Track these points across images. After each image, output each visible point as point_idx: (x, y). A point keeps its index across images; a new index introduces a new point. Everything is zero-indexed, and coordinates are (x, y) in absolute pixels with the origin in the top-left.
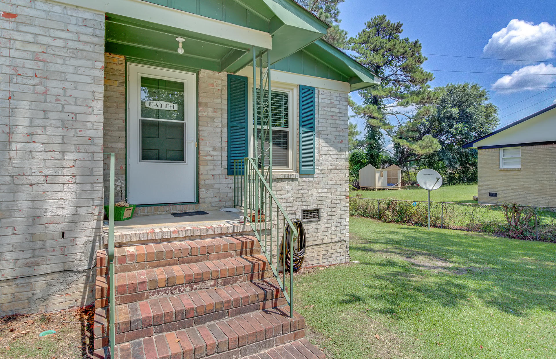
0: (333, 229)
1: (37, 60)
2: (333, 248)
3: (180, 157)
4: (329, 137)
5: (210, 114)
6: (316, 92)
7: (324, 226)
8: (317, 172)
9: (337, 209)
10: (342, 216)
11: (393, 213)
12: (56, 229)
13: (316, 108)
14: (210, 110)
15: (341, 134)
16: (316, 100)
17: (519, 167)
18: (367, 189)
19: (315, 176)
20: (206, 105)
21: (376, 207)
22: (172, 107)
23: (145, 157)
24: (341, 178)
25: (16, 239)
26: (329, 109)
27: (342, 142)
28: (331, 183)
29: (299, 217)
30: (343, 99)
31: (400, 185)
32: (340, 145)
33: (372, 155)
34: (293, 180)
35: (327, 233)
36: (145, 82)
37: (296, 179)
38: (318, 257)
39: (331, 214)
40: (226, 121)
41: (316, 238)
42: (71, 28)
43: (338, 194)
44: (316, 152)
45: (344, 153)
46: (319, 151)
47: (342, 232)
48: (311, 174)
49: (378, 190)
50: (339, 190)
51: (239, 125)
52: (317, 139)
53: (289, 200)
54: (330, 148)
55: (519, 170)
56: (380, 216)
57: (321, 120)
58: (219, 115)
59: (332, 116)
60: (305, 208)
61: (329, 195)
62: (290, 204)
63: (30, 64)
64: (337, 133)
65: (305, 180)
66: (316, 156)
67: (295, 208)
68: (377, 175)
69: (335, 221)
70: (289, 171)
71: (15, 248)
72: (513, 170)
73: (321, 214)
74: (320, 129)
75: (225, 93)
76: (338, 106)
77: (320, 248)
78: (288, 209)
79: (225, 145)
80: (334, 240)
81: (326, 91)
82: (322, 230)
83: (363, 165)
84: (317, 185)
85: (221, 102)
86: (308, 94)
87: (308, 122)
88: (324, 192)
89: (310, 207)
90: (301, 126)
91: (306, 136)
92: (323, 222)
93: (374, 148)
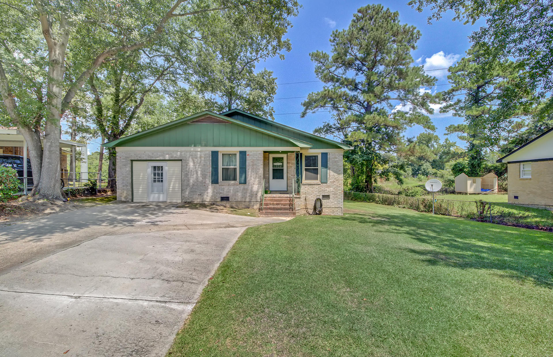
0: (336, 202)
2: (336, 209)
3: (283, 178)
4: (334, 169)
5: (291, 165)
6: (328, 154)
8: (328, 182)
9: (338, 195)
10: (340, 198)
12: (255, 193)
13: (329, 160)
15: (340, 168)
16: (328, 157)
17: (530, 177)
18: (460, 193)
20: (289, 163)
22: (280, 164)
23: (273, 178)
24: (339, 184)
25: (249, 195)
26: (334, 159)
27: (340, 171)
28: (335, 186)
29: (321, 197)
30: (341, 155)
31: (497, 190)
34: (318, 185)
35: (333, 204)
36: (274, 158)
37: (320, 184)
38: (329, 212)
39: (335, 197)
40: (295, 167)
41: (328, 205)
42: (258, 155)
43: (338, 190)
44: (328, 175)
45: (341, 175)
47: (340, 204)
48: (326, 183)
49: (470, 194)
50: (338, 188)
52: (328, 171)
53: (317, 191)
54: (334, 173)
55: (530, 179)
57: (330, 164)
58: (293, 166)
59: (336, 162)
60: (324, 194)
61: (334, 190)
62: (318, 193)
63: (251, 163)
64: (338, 168)
65: (324, 185)
66: (328, 176)
67: (320, 194)
68: (469, 182)
69: (336, 200)
70: (318, 182)
71: (249, 196)
72: (527, 179)
73: (330, 197)
74: (330, 167)
75: (295, 159)
76: (338, 158)
80: (336, 207)
81: (333, 153)
82: (331, 202)
84: (329, 187)
85: (294, 162)
86: (325, 156)
87: (325, 165)
88: (332, 189)
89: (325, 194)
90: (322, 166)
91: (324, 170)
92: (331, 200)
93: (476, 158)
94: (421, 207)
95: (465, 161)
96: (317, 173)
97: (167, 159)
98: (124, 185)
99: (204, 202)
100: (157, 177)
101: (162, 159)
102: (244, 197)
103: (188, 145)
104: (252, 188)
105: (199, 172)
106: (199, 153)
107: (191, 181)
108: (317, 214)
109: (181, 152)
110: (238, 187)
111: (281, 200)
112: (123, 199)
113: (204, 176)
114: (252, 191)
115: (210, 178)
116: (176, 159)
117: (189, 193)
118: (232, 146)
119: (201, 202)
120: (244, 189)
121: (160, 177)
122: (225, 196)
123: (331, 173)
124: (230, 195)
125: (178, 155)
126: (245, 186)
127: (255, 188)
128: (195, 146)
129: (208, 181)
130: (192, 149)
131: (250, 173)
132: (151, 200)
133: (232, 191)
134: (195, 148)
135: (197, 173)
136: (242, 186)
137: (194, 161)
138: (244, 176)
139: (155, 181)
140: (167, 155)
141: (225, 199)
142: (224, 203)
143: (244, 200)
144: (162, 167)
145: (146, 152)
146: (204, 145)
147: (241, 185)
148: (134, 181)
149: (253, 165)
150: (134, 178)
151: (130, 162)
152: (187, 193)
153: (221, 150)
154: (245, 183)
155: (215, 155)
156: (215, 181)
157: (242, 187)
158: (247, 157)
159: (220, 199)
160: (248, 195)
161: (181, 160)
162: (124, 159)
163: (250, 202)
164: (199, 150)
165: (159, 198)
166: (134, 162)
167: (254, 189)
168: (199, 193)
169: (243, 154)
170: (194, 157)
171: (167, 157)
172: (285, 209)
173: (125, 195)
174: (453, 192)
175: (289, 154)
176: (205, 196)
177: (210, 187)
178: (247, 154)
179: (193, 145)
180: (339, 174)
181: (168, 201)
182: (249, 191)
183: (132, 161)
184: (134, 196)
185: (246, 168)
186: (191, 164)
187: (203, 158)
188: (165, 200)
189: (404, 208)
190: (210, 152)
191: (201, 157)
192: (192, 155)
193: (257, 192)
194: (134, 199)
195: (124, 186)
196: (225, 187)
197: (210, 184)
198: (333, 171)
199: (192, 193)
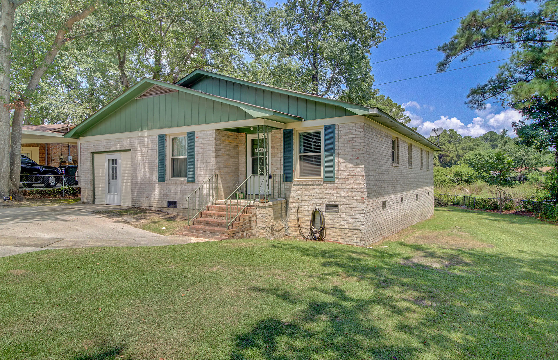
0: (350, 220)
1: (202, 148)
2: (350, 233)
4: (347, 156)
5: (276, 151)
6: (337, 127)
7: (342, 216)
8: (336, 181)
9: (354, 206)
10: (358, 212)
12: (205, 196)
13: (336, 138)
14: (276, 149)
15: (357, 152)
16: (336, 132)
19: (336, 182)
20: (274, 147)
22: (263, 150)
23: (253, 172)
24: (357, 184)
25: (198, 199)
26: (347, 137)
27: (358, 158)
28: (348, 187)
29: (322, 209)
30: (359, 127)
32: (356, 161)
34: (319, 185)
35: (345, 222)
36: (253, 141)
38: (338, 237)
39: (348, 209)
40: (282, 154)
41: (336, 223)
42: (208, 137)
43: (354, 195)
44: (336, 166)
45: (360, 166)
46: (339, 166)
47: (358, 223)
48: (332, 182)
50: (354, 193)
51: (288, 155)
52: (336, 158)
53: (317, 197)
54: (347, 163)
57: (340, 145)
58: (280, 152)
59: (349, 141)
60: (328, 203)
61: (347, 195)
62: (318, 200)
63: (201, 150)
64: (354, 152)
65: (327, 185)
66: (336, 169)
67: (321, 202)
69: (351, 214)
70: (320, 179)
73: (340, 208)
74: (340, 151)
75: (282, 139)
76: (354, 133)
77: (339, 231)
78: (316, 202)
79: (282, 166)
80: (351, 228)
81: (344, 125)
82: (341, 219)
84: (337, 189)
86: (330, 129)
87: (331, 148)
88: (342, 194)
89: (331, 203)
90: (325, 151)
91: (330, 157)
92: (342, 214)
96: (319, 164)
97: (118, 149)
99: (151, 208)
102: (193, 202)
103: (136, 130)
104: (201, 188)
105: (147, 165)
106: (146, 139)
107: (139, 178)
108: (315, 239)
109: (130, 139)
110: (186, 187)
112: (85, 200)
113: (151, 171)
114: (201, 194)
115: (157, 174)
116: (127, 148)
117: (137, 194)
118: (177, 126)
119: (148, 208)
120: (192, 190)
121: (114, 173)
122: (172, 200)
123: (341, 163)
124: (177, 198)
125: (127, 144)
126: (194, 186)
127: (206, 189)
128: (141, 130)
129: (155, 178)
130: (140, 134)
131: (199, 166)
132: (107, 202)
133: (179, 193)
134: (142, 132)
135: (144, 167)
136: (190, 185)
137: (141, 150)
138: (191, 170)
140: (119, 145)
141: (172, 204)
142: (171, 210)
143: (192, 207)
144: (116, 160)
145: (103, 142)
146: (150, 127)
148: (95, 178)
149: (203, 153)
151: (90, 155)
153: (170, 132)
154: (194, 181)
155: (162, 139)
156: (162, 179)
157: (191, 187)
158: (196, 140)
159: (167, 204)
161: (130, 150)
162: (86, 151)
164: (146, 134)
165: (114, 199)
166: (96, 155)
167: (204, 190)
168: (146, 195)
169: (191, 136)
170: (142, 145)
171: (119, 147)
172: (222, 225)
173: (87, 195)
175: (273, 132)
176: (152, 199)
177: (157, 186)
178: (196, 136)
179: (140, 129)
180: (357, 164)
181: (122, 204)
182: (198, 193)
183: (93, 153)
184: (96, 197)
185: (194, 158)
186: (139, 155)
187: (150, 146)
188: (119, 203)
190: (157, 137)
191: (148, 145)
192: (140, 143)
193: (208, 195)
194: (95, 200)
195: (86, 184)
196: (172, 187)
197: (157, 182)
198: (345, 159)
199: (140, 195)
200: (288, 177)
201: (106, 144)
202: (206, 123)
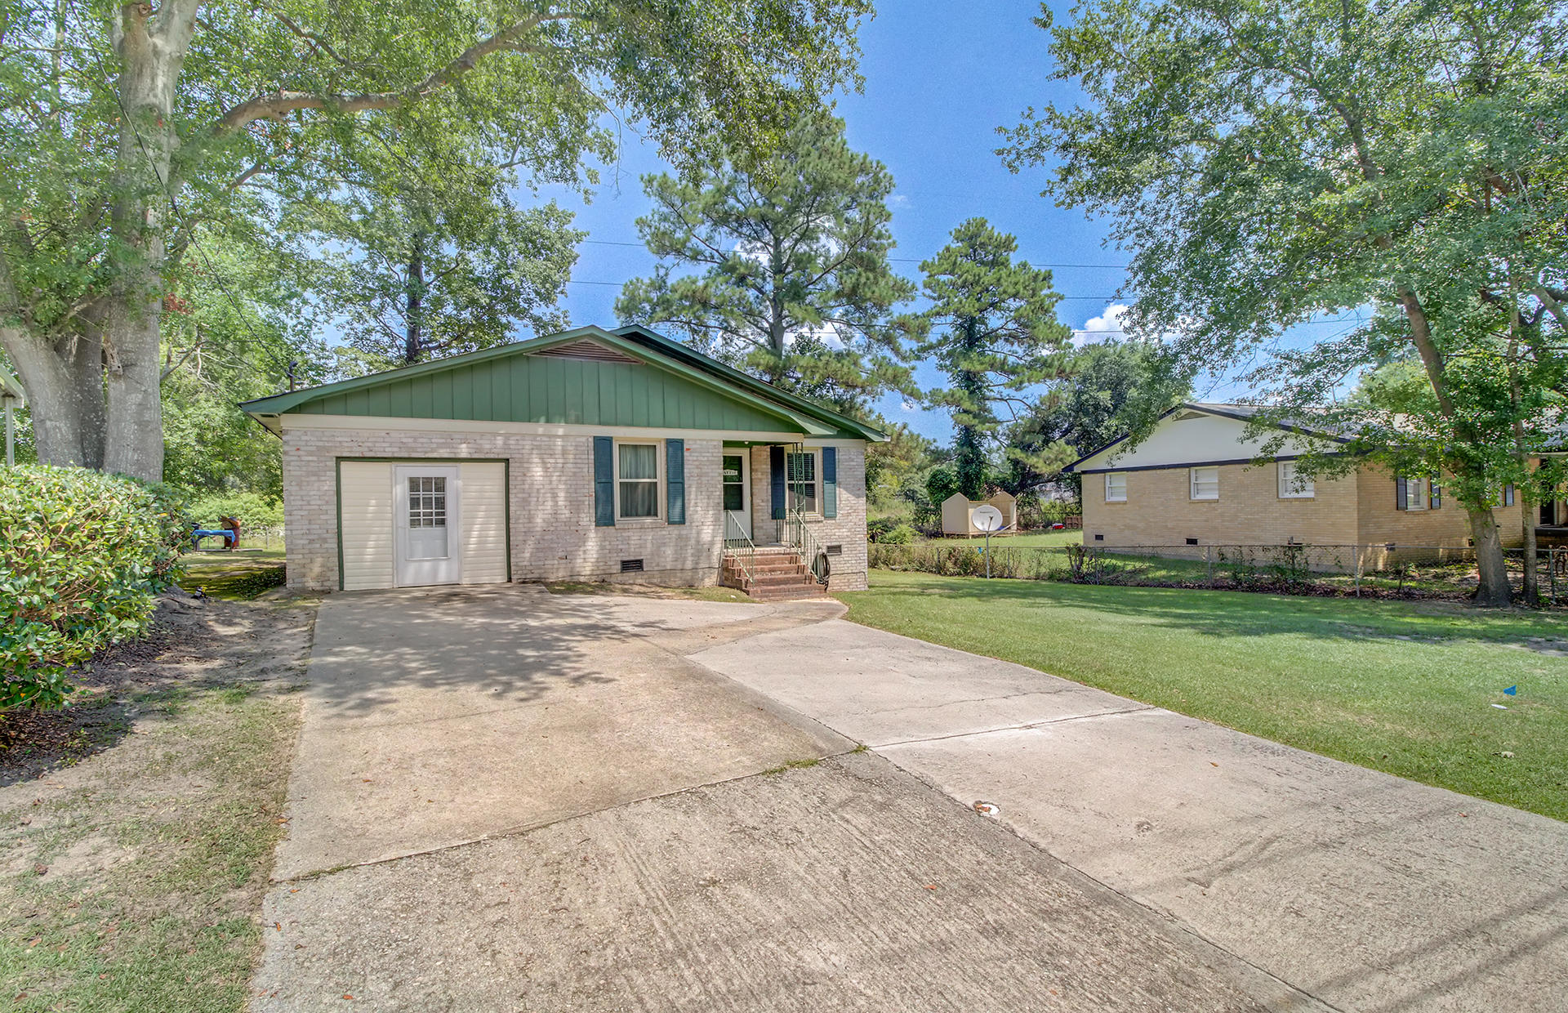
0: (853, 562)
1: (697, 468)
2: (854, 578)
3: (741, 508)
4: (848, 486)
5: (760, 476)
6: (837, 451)
7: (845, 559)
8: (838, 515)
9: (856, 545)
10: (861, 552)
11: (955, 563)
12: (706, 546)
13: (837, 464)
14: (760, 473)
15: (859, 483)
16: (837, 457)
17: (1124, 499)
18: (954, 536)
19: (837, 518)
20: (756, 470)
21: (936, 557)
22: (738, 473)
24: (860, 519)
25: (692, 551)
26: (848, 463)
27: (860, 489)
28: (850, 524)
29: (825, 551)
30: (861, 453)
31: (1015, 527)
32: (858, 492)
33: (967, 474)
34: (818, 522)
35: (848, 565)
37: (821, 521)
38: (841, 585)
39: (851, 549)
40: (770, 480)
41: (839, 568)
42: (711, 450)
43: (857, 533)
45: (861, 499)
46: (840, 498)
47: (861, 565)
48: (833, 517)
49: (973, 536)
50: (858, 530)
51: (779, 482)
52: (838, 489)
53: (817, 537)
54: (850, 495)
55: (1125, 503)
56: (940, 570)
57: (842, 473)
58: (765, 477)
59: (851, 469)
60: (829, 544)
61: (849, 534)
62: (817, 541)
64: (855, 483)
65: (828, 521)
66: (838, 502)
67: (821, 544)
68: (972, 512)
69: (854, 556)
70: (817, 515)
71: (692, 555)
72: (1119, 503)
73: (843, 550)
74: (842, 480)
75: (769, 462)
76: (856, 460)
77: (843, 576)
78: (817, 545)
79: (770, 498)
80: (854, 572)
81: (846, 450)
82: (844, 562)
83: (951, 493)
84: (840, 526)
85: (766, 467)
86: (829, 453)
87: (830, 476)
88: (844, 532)
89: (834, 544)
90: (825, 479)
91: (829, 487)
92: (845, 556)
93: (972, 461)
94: (949, 564)
95: (951, 468)
96: (813, 496)
97: (463, 455)
98: (315, 537)
99: (575, 579)
100: (422, 510)
101: (446, 456)
102: (679, 557)
103: (529, 419)
104: (698, 533)
106: (559, 442)
107: (539, 520)
109: (507, 437)
110: (664, 533)
111: (772, 562)
112: (311, 584)
113: (575, 505)
114: (698, 542)
115: (593, 511)
116: (492, 456)
117: (532, 553)
118: (648, 425)
119: (567, 579)
120: (680, 537)
121: (434, 511)
122: (632, 558)
123: (844, 496)
124: (644, 555)
125: (496, 446)
126: (684, 530)
127: (707, 533)
128: (548, 421)
129: (587, 518)
130: (540, 430)
131: (693, 496)
132: (408, 580)
133: (649, 545)
134: (548, 425)
135: (555, 497)
136: (674, 531)
137: (544, 463)
138: (679, 503)
139: (414, 523)
140: (464, 446)
141: (632, 565)
142: (630, 576)
143: (680, 567)
144: (440, 480)
145: (393, 434)
146: (573, 418)
147: (672, 527)
148: (344, 523)
149: (700, 476)
150: (344, 516)
151: (333, 464)
152: (527, 555)
153: (621, 434)
154: (682, 521)
155: (603, 446)
156: (605, 519)
157: (676, 532)
158: (686, 454)
159: (619, 567)
160: (690, 551)
161: (506, 460)
162: (311, 454)
163: (695, 569)
164: (561, 432)
165: (435, 571)
166: (344, 465)
167: (703, 536)
168: (561, 554)
169: (676, 448)
170: (546, 452)
171: (464, 451)
172: (795, 581)
173: (316, 569)
174: (936, 534)
175: (755, 448)
176: (579, 561)
177: (592, 534)
178: (686, 447)
179: (543, 419)
180: (858, 496)
181: (466, 581)
182: (693, 542)
183: (339, 459)
184: (347, 572)
185: (683, 484)
186: (537, 472)
187: (571, 456)
188: (454, 580)
189: (906, 570)
190: (591, 440)
191: (564, 452)
192: (539, 447)
193: (712, 543)
194: (346, 580)
195: (311, 541)
196: (630, 534)
197: (593, 527)
198: (846, 489)
199: (541, 555)
200: (777, 513)
201: (410, 440)
202: (709, 428)
